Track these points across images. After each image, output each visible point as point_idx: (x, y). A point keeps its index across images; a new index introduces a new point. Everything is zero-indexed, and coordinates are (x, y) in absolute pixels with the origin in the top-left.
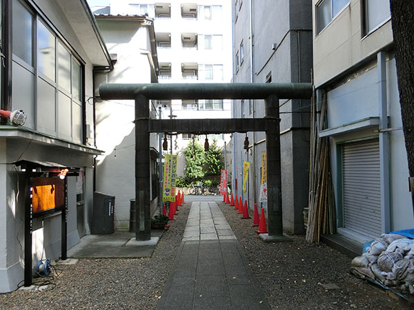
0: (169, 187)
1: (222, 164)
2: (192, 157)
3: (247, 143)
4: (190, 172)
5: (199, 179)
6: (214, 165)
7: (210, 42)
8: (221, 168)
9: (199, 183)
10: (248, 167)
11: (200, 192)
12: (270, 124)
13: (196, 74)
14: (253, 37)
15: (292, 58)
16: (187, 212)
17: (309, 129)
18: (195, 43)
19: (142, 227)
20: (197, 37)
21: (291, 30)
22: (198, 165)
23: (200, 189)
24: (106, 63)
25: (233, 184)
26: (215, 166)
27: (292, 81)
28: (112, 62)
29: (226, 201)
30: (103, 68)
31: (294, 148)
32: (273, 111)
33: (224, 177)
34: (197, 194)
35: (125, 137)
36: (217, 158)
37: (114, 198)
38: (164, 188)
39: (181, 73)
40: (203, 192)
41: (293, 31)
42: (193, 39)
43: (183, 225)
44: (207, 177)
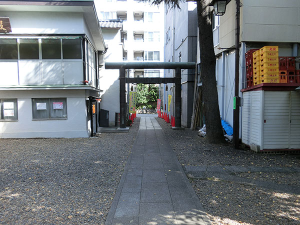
0: (132, 107)
1: (158, 95)
2: (140, 91)
3: (167, 88)
4: (139, 100)
5: (144, 104)
6: (153, 95)
7: (151, 17)
8: (158, 98)
9: (144, 107)
10: (171, 97)
11: (145, 112)
12: (177, 80)
13: (143, 37)
14: (174, 29)
15: (188, 49)
16: (139, 120)
17: (194, 82)
18: (143, 16)
19: (123, 123)
20: (143, 13)
21: (188, 36)
22: (143, 96)
23: (144, 110)
24: (104, 50)
25: (164, 107)
26: (154, 97)
27: (188, 61)
28: (106, 49)
29: (160, 116)
30: (102, 52)
31: (188, 90)
32: (178, 75)
33: (159, 103)
34: (143, 113)
35: (115, 82)
36: (155, 92)
37: (108, 111)
38: (130, 107)
39: (133, 37)
40: (147, 112)
41: (189, 37)
42: (141, 14)
43: (138, 125)
44: (149, 103)
